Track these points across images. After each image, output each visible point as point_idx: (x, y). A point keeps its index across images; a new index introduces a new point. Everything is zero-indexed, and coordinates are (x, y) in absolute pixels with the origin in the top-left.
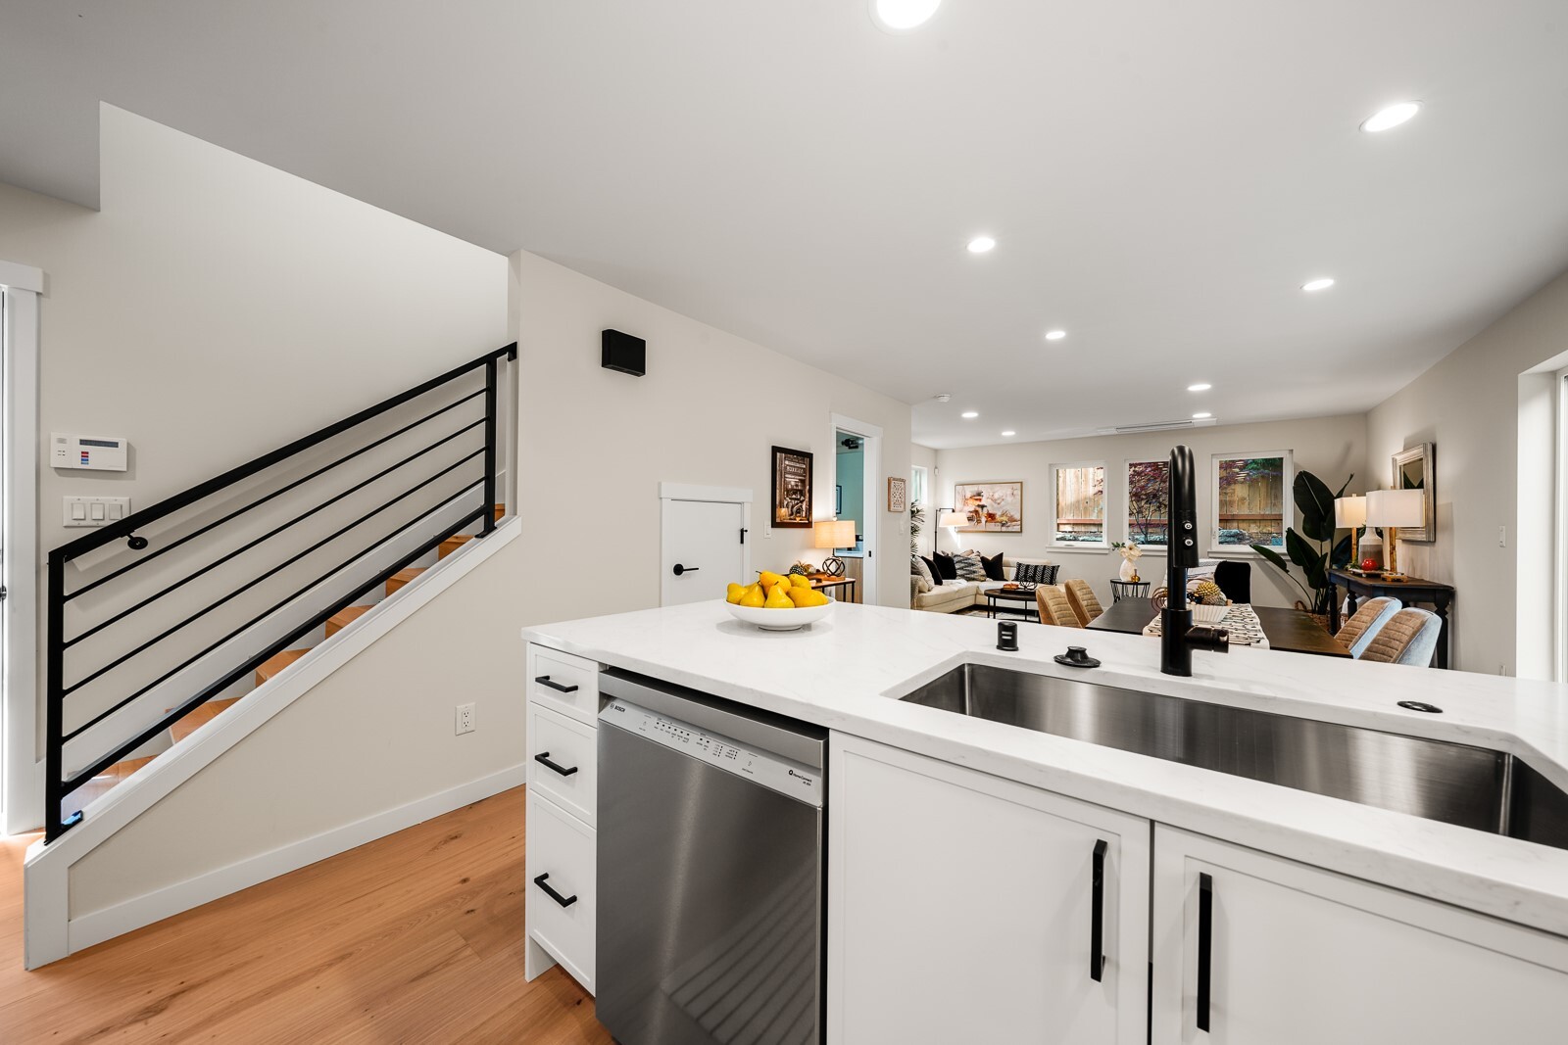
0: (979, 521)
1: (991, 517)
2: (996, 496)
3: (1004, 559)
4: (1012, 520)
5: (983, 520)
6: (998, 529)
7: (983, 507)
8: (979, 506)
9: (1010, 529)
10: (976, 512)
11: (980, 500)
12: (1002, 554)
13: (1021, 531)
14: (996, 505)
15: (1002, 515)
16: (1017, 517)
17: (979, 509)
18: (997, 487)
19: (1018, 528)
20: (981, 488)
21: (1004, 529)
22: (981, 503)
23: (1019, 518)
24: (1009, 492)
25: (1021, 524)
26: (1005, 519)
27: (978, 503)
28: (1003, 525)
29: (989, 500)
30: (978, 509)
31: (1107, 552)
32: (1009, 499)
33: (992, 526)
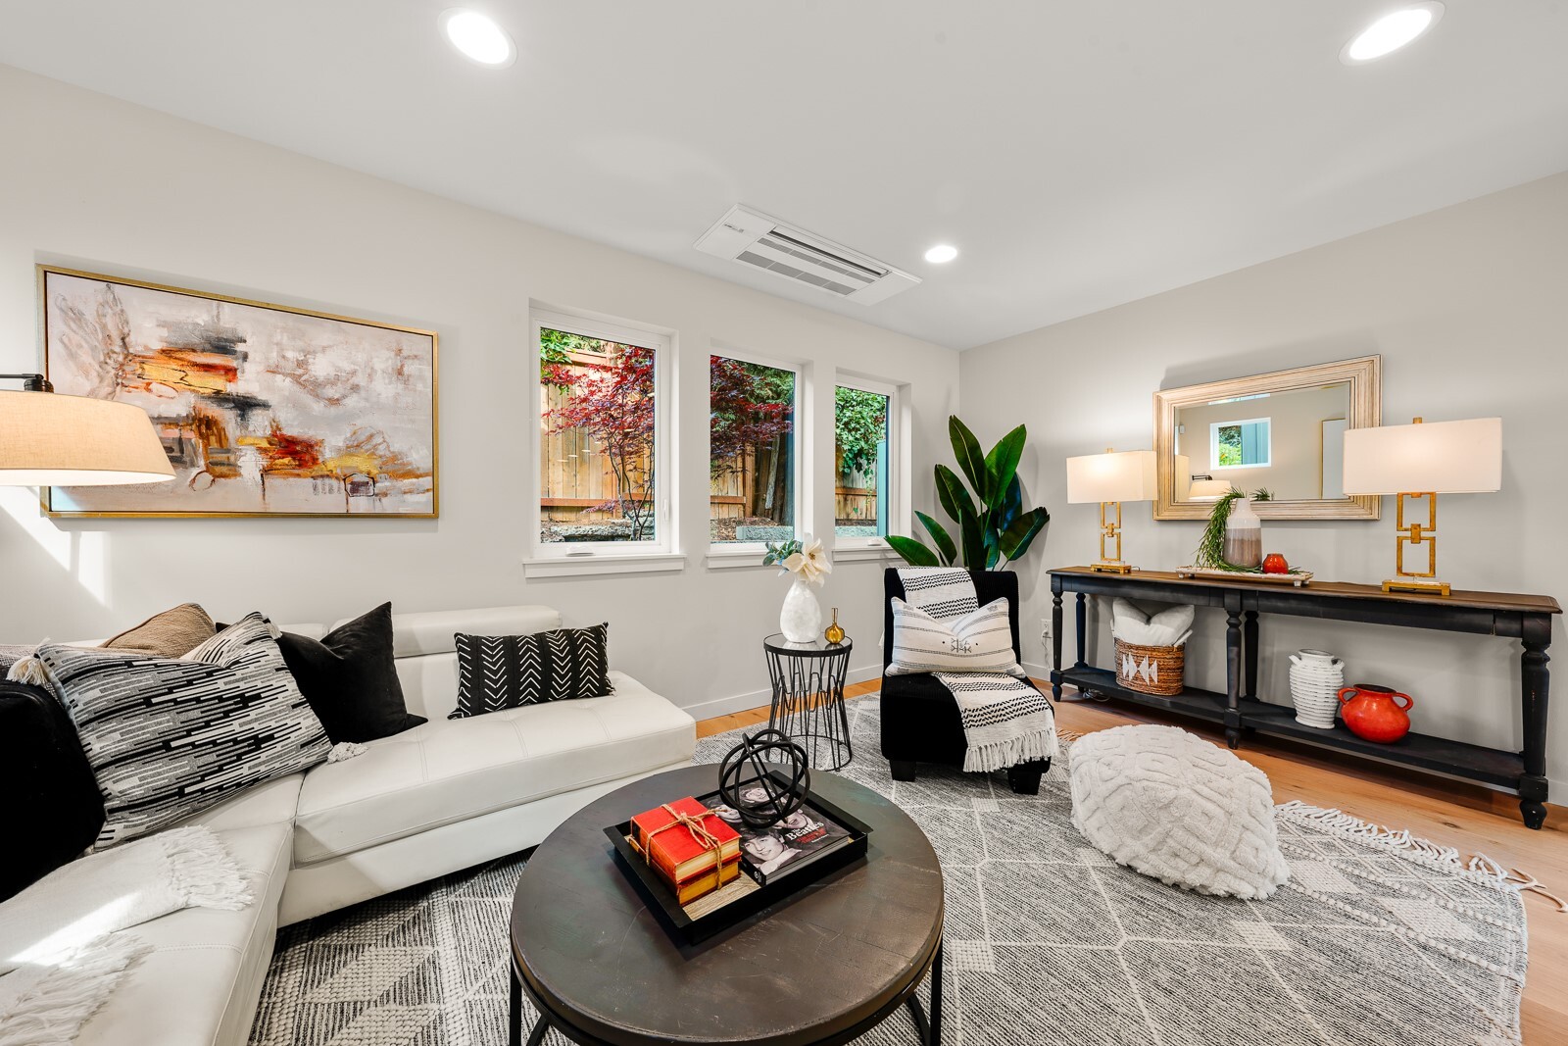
0: (222, 469)
1: (294, 452)
2: (320, 367)
3: (399, 623)
4: (401, 471)
5: (250, 463)
6: (333, 499)
7: (245, 405)
8: (220, 398)
9: (388, 505)
10: (206, 425)
11: (230, 373)
12: (384, 611)
13: (434, 515)
14: (318, 407)
15: (353, 448)
16: (420, 458)
17: (227, 417)
18: (322, 334)
19: (420, 502)
20: (231, 320)
21: (360, 504)
22: (239, 388)
23: (426, 465)
24: (383, 361)
25: (434, 490)
26: (361, 465)
27: (217, 383)
28: (356, 488)
29: (284, 383)
30: (213, 410)
31: (680, 566)
32: (385, 389)
33: (295, 491)
